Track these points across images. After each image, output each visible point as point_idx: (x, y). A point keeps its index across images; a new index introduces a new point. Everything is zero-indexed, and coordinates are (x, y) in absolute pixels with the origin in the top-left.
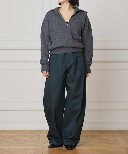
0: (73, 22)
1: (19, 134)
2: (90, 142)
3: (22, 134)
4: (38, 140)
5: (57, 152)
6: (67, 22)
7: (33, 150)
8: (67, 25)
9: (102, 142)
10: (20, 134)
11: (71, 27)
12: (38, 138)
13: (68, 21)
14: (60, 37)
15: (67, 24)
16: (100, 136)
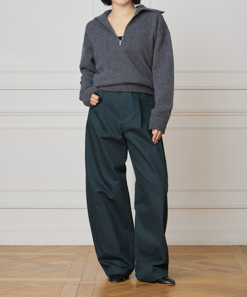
0: (132, 36)
1: (48, 254)
2: (186, 268)
3: (53, 254)
4: (84, 265)
5: (122, 289)
6: (120, 38)
7: (74, 285)
8: (120, 44)
9: (209, 270)
10: (50, 254)
11: (128, 46)
12: (85, 261)
13: (122, 35)
14: (108, 67)
15: (120, 41)
16: (204, 258)
